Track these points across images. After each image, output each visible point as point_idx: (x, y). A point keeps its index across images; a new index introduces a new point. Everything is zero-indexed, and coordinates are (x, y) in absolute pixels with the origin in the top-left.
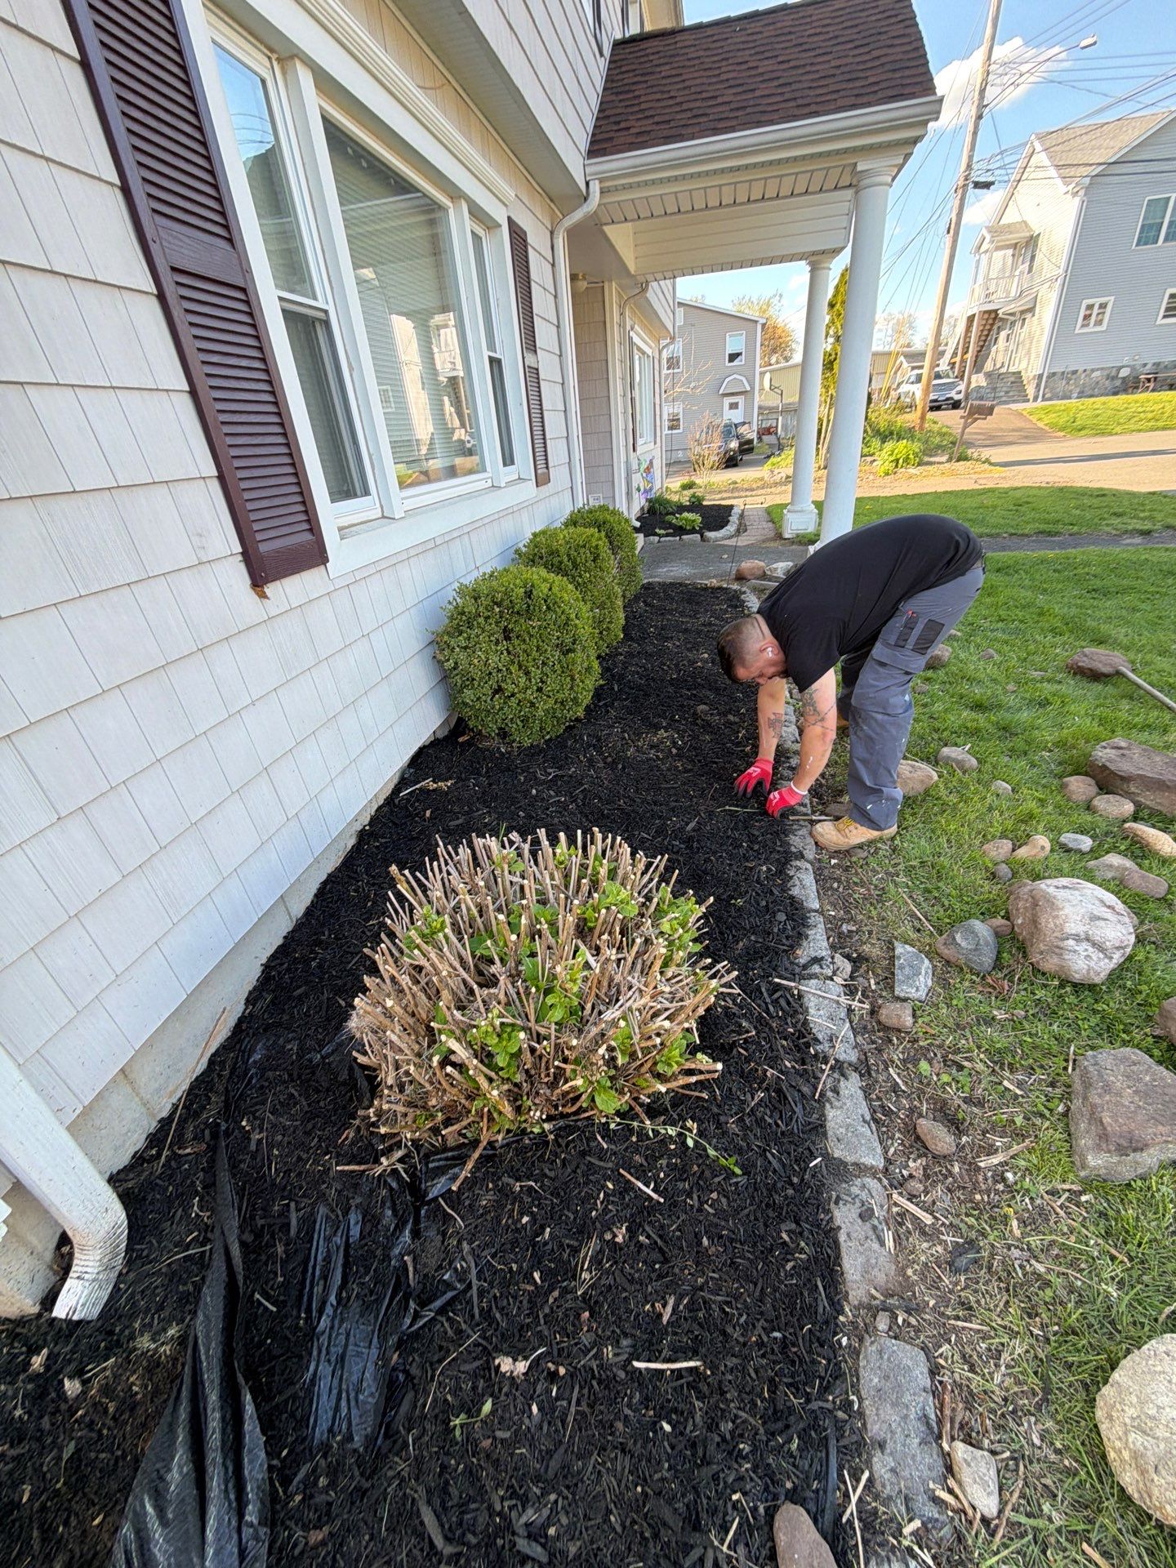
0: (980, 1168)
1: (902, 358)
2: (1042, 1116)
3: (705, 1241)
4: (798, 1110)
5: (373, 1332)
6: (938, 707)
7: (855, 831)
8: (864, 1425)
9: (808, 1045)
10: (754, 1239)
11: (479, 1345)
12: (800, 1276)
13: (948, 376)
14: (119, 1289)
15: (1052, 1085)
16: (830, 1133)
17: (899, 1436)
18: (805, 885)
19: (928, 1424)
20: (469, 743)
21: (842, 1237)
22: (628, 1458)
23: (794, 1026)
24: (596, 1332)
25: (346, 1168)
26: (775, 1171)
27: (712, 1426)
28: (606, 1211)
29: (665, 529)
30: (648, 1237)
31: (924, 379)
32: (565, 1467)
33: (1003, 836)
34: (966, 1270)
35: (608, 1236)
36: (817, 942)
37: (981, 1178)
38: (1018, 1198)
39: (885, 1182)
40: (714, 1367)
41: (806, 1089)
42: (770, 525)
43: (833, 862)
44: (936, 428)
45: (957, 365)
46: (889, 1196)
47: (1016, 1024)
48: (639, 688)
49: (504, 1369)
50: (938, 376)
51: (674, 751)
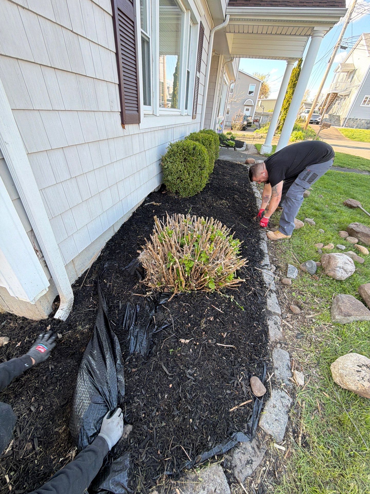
0: (306, 318)
1: (304, 104)
2: (324, 308)
3: (235, 322)
4: (260, 298)
5: (145, 332)
6: (305, 207)
7: (279, 235)
8: (273, 364)
9: (263, 284)
10: (247, 324)
11: (175, 336)
12: (259, 333)
13: (317, 113)
14: (71, 315)
15: (327, 302)
16: (268, 304)
17: (281, 367)
18: (264, 246)
19: (288, 366)
20: (166, 194)
21: (269, 327)
22: (215, 362)
23: (259, 279)
24: (207, 337)
25: (136, 294)
26: (253, 311)
27: (236, 359)
28: (208, 313)
29: (223, 145)
30: (219, 320)
31: (310, 112)
32: (199, 363)
33: (321, 242)
34: (300, 338)
35: (208, 319)
36: (266, 261)
37: (306, 320)
38: (315, 325)
39: (281, 318)
40: (237, 347)
41: (262, 294)
42: (256, 150)
43: (272, 242)
44: (310, 129)
45: (321, 110)
46: (282, 321)
47: (320, 287)
48: (217, 188)
49: (182, 342)
50: (314, 112)
51: (227, 207)
